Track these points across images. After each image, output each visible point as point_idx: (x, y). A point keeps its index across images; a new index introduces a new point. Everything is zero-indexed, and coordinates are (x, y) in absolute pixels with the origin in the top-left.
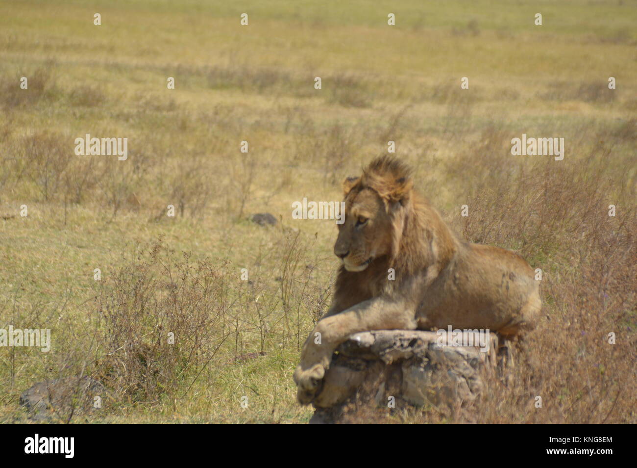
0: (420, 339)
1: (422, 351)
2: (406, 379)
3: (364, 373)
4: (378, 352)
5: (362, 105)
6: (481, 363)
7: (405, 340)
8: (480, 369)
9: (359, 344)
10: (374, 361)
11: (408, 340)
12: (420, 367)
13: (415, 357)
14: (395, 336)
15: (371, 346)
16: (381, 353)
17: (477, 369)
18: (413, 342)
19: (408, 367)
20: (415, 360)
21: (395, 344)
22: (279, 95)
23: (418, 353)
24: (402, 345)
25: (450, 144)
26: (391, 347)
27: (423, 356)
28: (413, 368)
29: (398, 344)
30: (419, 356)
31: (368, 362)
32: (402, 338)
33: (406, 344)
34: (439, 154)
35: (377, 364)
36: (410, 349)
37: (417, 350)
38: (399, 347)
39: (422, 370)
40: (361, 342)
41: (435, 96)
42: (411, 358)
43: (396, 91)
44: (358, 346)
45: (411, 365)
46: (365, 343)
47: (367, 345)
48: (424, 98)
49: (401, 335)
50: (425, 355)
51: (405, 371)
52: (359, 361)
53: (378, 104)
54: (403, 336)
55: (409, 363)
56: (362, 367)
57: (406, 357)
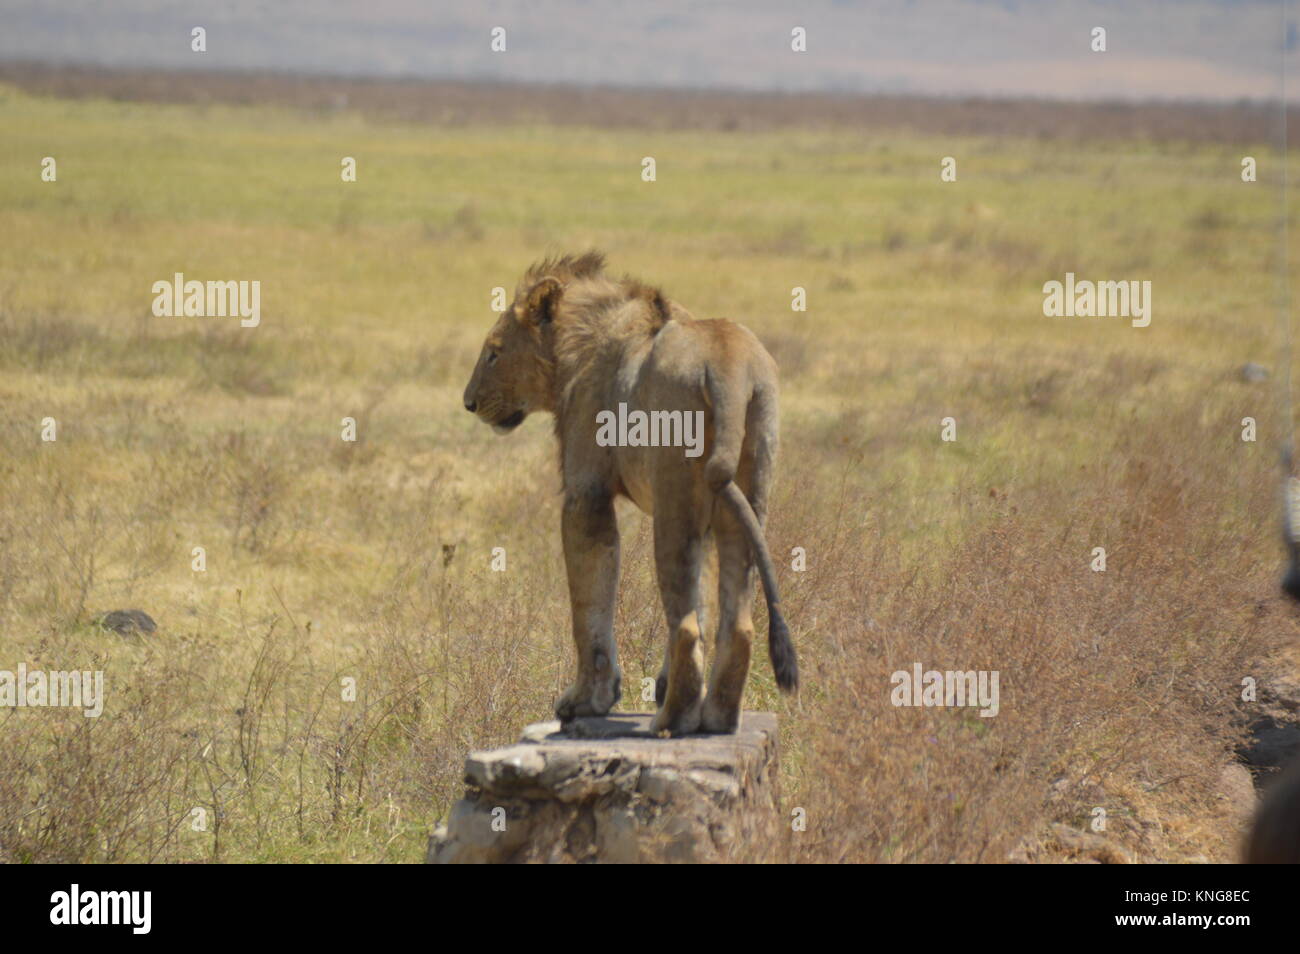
0: (625, 760)
1: (629, 781)
2: (600, 831)
3: (527, 823)
4: (552, 785)
5: (270, 390)
6: (732, 801)
7: (598, 762)
8: (730, 809)
9: (518, 772)
10: (544, 802)
11: (605, 761)
12: (628, 809)
13: (617, 792)
14: (581, 756)
15: (539, 775)
16: (558, 786)
17: (727, 809)
18: (613, 766)
19: (604, 810)
20: (616, 797)
21: (581, 769)
22: (83, 372)
23: (622, 784)
24: (594, 772)
25: (482, 468)
26: (573, 775)
27: (631, 789)
28: (614, 811)
29: (587, 769)
30: (624, 788)
31: (535, 804)
32: (594, 758)
33: (600, 769)
34: (463, 487)
35: (550, 807)
36: (607, 778)
37: (621, 780)
38: (587, 775)
39: (631, 813)
40: (521, 769)
41: (420, 370)
42: (609, 794)
43: (336, 359)
44: (516, 777)
45: (610, 805)
46: (530, 770)
47: (532, 774)
48: (399, 374)
49: (591, 754)
50: (634, 788)
51: (599, 816)
52: (518, 803)
53: (306, 388)
54: (595, 754)
55: (606, 802)
56: (524, 812)
57: (603, 792)
